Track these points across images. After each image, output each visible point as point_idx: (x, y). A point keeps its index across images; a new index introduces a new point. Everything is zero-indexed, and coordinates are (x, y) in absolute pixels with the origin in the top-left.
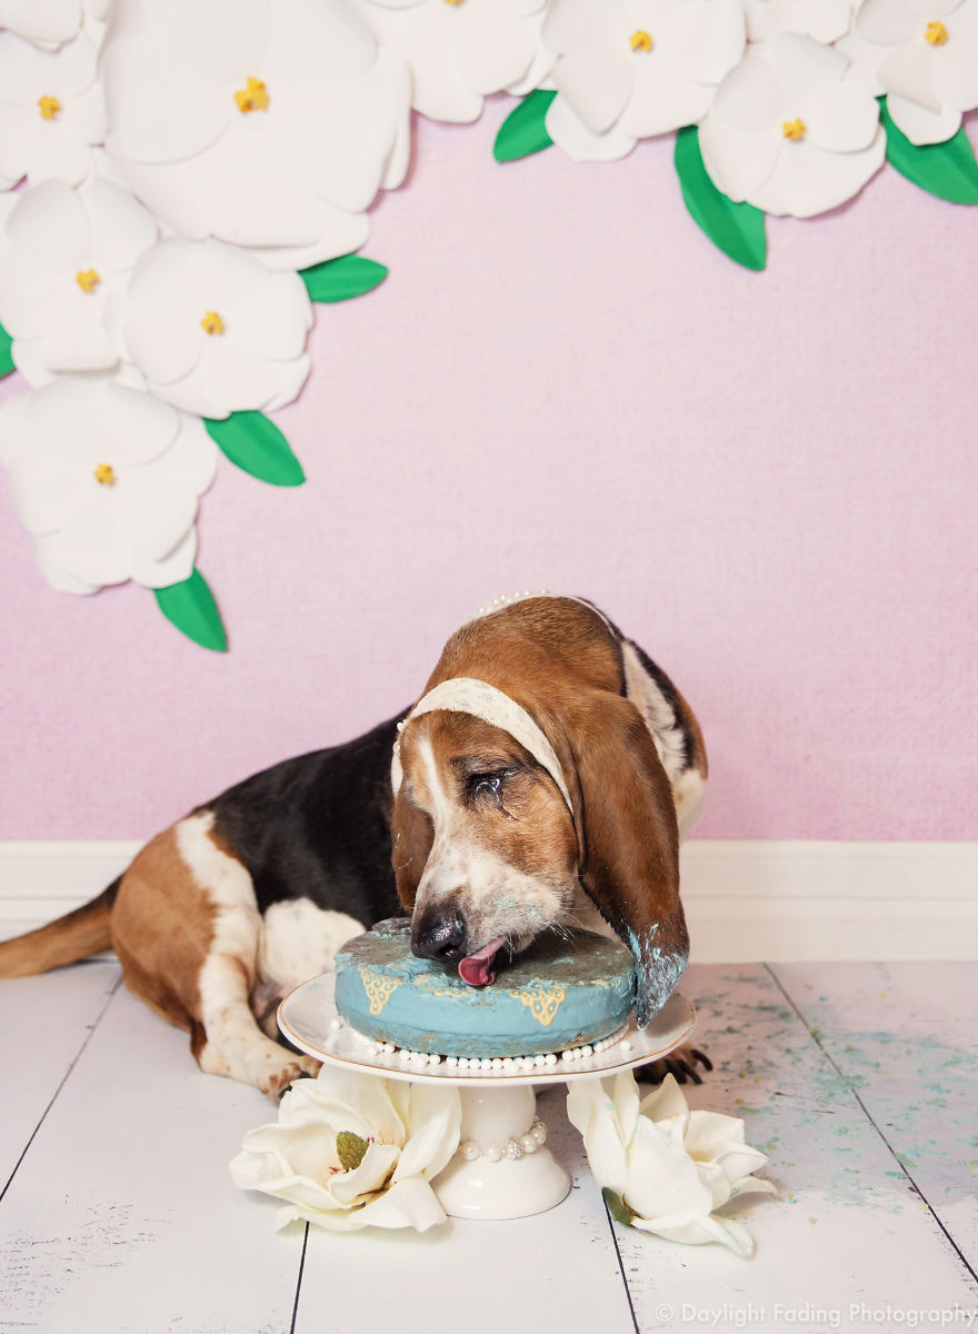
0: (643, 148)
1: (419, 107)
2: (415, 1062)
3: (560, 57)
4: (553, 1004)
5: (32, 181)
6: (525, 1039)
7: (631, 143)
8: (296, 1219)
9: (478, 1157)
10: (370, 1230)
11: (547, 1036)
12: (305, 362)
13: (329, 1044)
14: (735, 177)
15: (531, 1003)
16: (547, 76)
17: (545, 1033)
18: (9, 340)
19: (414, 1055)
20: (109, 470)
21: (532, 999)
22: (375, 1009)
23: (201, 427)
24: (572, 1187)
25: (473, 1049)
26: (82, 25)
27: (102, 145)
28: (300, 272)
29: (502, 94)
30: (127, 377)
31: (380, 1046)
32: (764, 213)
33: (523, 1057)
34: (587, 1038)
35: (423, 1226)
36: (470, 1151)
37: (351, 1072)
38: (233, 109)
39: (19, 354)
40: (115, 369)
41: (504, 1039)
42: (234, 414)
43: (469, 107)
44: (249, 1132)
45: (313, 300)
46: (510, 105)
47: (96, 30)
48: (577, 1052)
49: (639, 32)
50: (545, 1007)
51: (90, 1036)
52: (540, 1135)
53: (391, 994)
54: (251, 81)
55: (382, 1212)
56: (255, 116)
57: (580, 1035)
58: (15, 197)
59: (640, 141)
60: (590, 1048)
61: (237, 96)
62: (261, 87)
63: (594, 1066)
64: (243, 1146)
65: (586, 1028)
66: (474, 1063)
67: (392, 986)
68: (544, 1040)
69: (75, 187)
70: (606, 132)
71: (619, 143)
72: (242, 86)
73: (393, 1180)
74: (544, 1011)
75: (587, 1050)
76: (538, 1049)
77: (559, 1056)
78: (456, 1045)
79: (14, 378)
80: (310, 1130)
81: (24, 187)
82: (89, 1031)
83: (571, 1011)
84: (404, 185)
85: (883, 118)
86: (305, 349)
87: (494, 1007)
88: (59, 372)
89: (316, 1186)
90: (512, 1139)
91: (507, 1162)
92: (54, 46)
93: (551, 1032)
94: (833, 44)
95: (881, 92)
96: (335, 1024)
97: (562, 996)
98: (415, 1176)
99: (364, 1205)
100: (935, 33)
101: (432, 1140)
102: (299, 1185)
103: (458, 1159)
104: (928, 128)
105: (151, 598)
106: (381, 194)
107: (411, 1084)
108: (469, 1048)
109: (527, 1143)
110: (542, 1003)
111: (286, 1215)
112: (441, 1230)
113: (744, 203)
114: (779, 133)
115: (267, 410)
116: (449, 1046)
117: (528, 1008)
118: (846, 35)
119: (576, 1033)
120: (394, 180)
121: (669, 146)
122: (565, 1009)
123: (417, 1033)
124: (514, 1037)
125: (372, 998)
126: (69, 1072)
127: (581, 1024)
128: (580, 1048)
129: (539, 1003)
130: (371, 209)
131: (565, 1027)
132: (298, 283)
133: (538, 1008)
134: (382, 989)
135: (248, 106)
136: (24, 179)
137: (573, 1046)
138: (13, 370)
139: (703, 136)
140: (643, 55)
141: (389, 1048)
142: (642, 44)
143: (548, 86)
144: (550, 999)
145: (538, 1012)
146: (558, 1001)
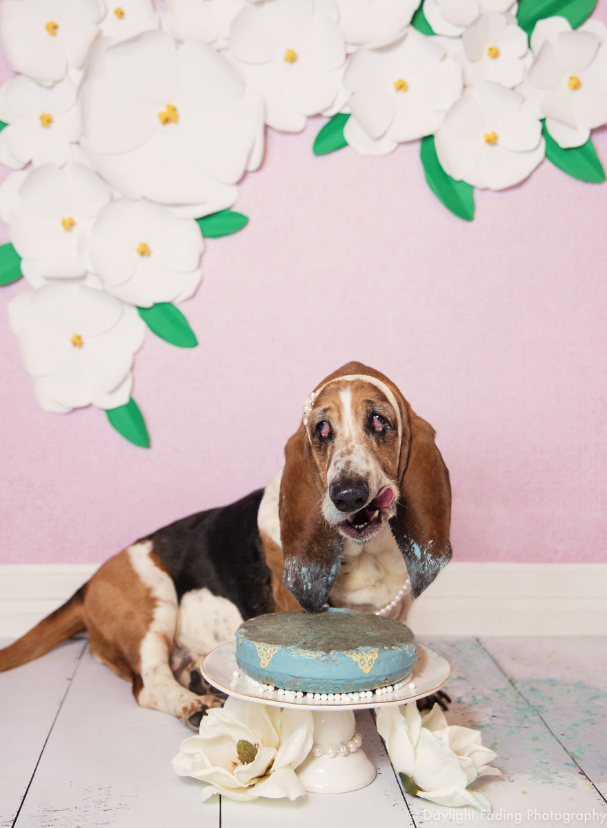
0: (402, 148)
1: (270, 123)
2: (287, 696)
3: (353, 94)
4: (372, 660)
5: (36, 164)
6: (355, 682)
7: (395, 145)
8: (215, 793)
9: (321, 756)
10: (261, 799)
11: (368, 680)
12: (198, 274)
13: (233, 685)
14: (456, 165)
15: (358, 660)
16: (346, 104)
17: (366, 678)
18: (20, 259)
19: (287, 692)
20: (79, 338)
21: (359, 657)
22: (264, 664)
23: (135, 312)
24: (377, 774)
25: (324, 688)
26: (67, 71)
27: (78, 143)
28: (198, 220)
29: (318, 115)
30: (91, 282)
31: (265, 686)
32: (472, 187)
33: (353, 693)
34: (390, 681)
35: (293, 797)
36: (318, 752)
37: (246, 701)
38: (157, 122)
39: (25, 267)
40: (83, 277)
41: (342, 682)
42: (156, 305)
43: (298, 123)
44: (185, 741)
45: (205, 236)
46: (323, 122)
47: (76, 76)
48: (384, 689)
49: (400, 81)
50: (366, 661)
51: (70, 685)
52: (358, 741)
53: (274, 655)
54: (168, 106)
55: (267, 788)
56: (171, 126)
57: (387, 679)
58: (25, 174)
59: (400, 144)
60: (391, 687)
61: (160, 115)
62: (174, 110)
63: (394, 698)
64: (181, 749)
65: (390, 675)
66: (324, 696)
67: (275, 650)
68: (366, 683)
69: (61, 168)
70: (380, 138)
71: (387, 145)
72: (163, 109)
73: (272, 769)
74: (366, 665)
75: (390, 688)
76: (362, 688)
77: (374, 692)
78: (313, 685)
79: (22, 282)
80: (221, 739)
81: (30, 168)
82: (69, 682)
83: (381, 665)
84: (259, 168)
85: (544, 132)
86: (199, 265)
87: (336, 663)
88: (50, 279)
89: (226, 772)
90: (343, 744)
91: (340, 758)
92: (49, 84)
93: (370, 678)
94: (513, 88)
95: (542, 117)
96: (236, 674)
97: (376, 656)
98: (286, 767)
99: (254, 785)
100: (574, 82)
101: (295, 745)
102: (217, 773)
103: (311, 757)
104: (570, 138)
105: (104, 416)
106: (246, 173)
107: (282, 709)
108: (322, 687)
109: (351, 746)
110: (365, 660)
111: (208, 792)
112: (302, 800)
113: (461, 181)
114: (482, 140)
115: (177, 303)
116: (309, 686)
117: (356, 663)
118: (522, 83)
119: (385, 678)
120: (254, 164)
121: (417, 147)
122: (378, 663)
123: (290, 679)
124: (348, 681)
125: (262, 658)
126: (61, 707)
127: (388, 672)
129: (363, 660)
130: (239, 182)
131: (378, 675)
132: (195, 227)
133: (362, 663)
134: (268, 652)
135: (166, 121)
136: (30, 163)
137: (382, 686)
138: (21, 277)
139: (438, 142)
140: (401, 94)
141: (271, 688)
142: (402, 87)
143: (346, 111)
144: (370, 657)
145: (363, 665)
146: (374, 659)
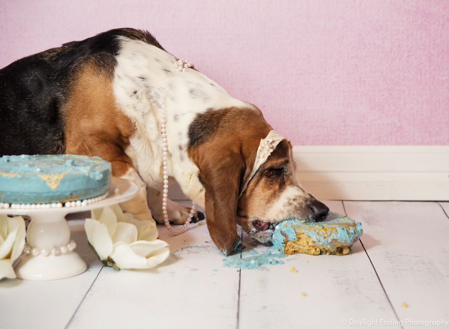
4: (57, 180)
6: (45, 195)
9: (38, 255)
11: (55, 194)
15: (46, 178)
25: (21, 200)
33: (46, 204)
34: (78, 198)
41: (35, 195)
48: (73, 203)
57: (72, 195)
65: (76, 191)
66: (23, 206)
68: (55, 196)
74: (53, 182)
76: (52, 200)
77: (64, 205)
78: (13, 197)
83: (67, 184)
87: (30, 180)
90: (55, 247)
91: (52, 257)
93: (57, 192)
97: (62, 176)
109: (62, 249)
110: (53, 179)
117: (45, 182)
119: (70, 193)
122: (63, 183)
124: (39, 194)
127: (72, 189)
128: (76, 201)
129: (50, 179)
131: (64, 190)
133: (50, 181)
137: (71, 201)
144: (56, 177)
145: (50, 183)
146: (60, 179)
